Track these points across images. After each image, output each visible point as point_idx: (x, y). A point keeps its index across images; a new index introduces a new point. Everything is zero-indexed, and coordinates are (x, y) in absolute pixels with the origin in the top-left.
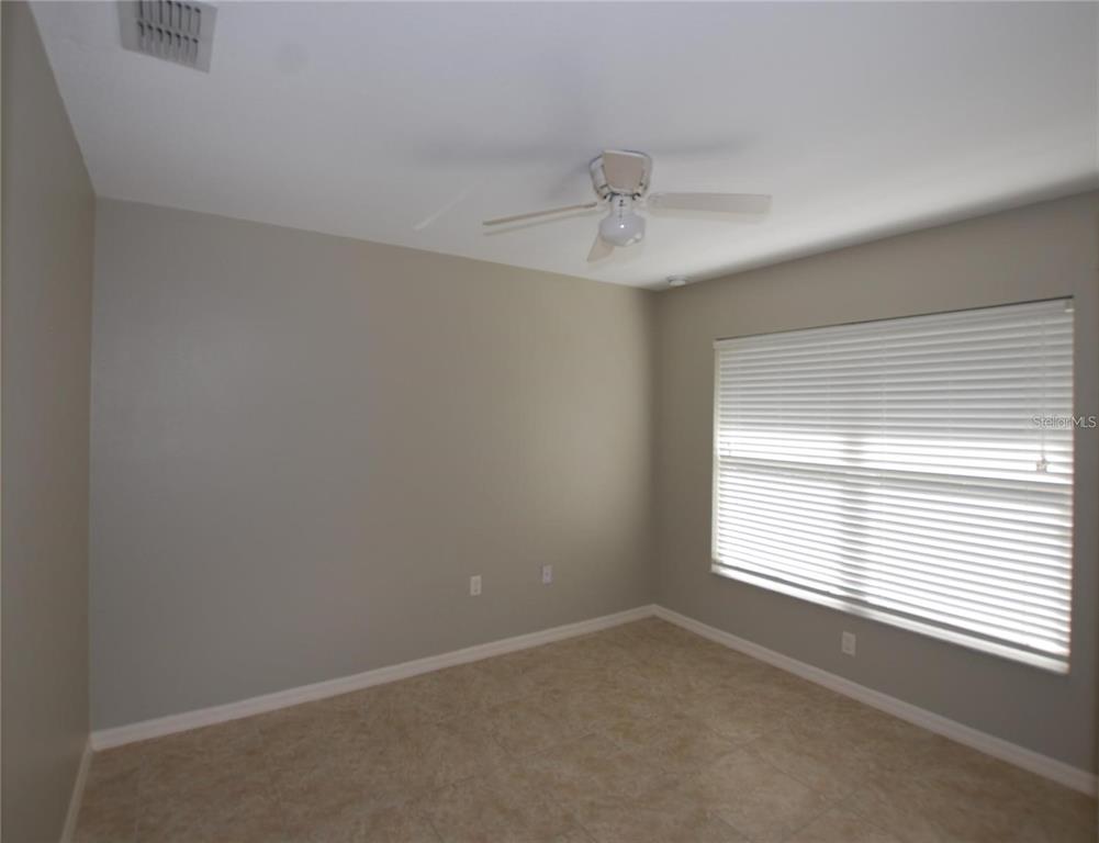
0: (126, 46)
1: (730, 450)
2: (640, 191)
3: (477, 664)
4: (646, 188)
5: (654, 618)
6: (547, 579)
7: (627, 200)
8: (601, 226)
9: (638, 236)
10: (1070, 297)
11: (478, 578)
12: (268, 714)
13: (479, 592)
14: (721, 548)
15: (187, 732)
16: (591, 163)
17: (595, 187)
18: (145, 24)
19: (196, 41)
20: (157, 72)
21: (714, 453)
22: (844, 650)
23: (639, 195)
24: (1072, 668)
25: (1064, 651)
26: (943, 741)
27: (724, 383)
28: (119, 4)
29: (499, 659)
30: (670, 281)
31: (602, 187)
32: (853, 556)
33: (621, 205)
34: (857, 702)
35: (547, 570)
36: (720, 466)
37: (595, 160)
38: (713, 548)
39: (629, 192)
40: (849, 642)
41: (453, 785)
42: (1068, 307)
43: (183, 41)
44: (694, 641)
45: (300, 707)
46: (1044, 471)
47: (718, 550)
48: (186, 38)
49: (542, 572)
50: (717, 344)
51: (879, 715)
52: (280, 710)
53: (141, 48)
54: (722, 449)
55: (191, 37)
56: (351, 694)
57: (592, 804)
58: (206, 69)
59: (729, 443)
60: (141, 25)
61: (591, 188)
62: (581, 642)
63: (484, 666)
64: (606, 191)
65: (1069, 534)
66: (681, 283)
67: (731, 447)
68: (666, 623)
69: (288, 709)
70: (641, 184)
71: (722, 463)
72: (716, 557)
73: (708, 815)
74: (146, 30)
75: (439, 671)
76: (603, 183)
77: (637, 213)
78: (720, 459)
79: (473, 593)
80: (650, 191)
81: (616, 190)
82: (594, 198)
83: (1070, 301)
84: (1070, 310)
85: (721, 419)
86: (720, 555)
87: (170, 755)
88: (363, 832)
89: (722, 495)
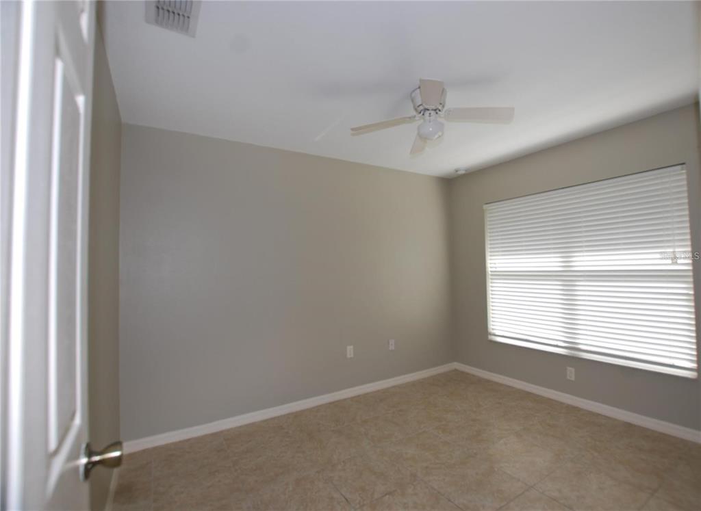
0: (148, 21)
1: (496, 268)
2: (440, 108)
3: (352, 399)
4: (443, 107)
5: (456, 370)
6: (392, 347)
7: (433, 113)
8: (419, 128)
9: (440, 134)
10: (683, 164)
11: (352, 347)
12: (228, 430)
13: (352, 356)
14: (493, 325)
15: (180, 442)
16: (411, 94)
17: (414, 107)
18: (160, 7)
19: (188, 17)
20: (166, 38)
21: (487, 270)
22: (568, 378)
23: (440, 111)
24: (699, 375)
25: (694, 365)
26: (629, 426)
27: (491, 229)
28: (146, 2)
29: (366, 395)
30: (457, 171)
31: (419, 106)
32: (570, 322)
33: (430, 116)
34: (577, 408)
35: (392, 342)
36: (490, 277)
37: (414, 91)
38: (489, 326)
39: (434, 107)
40: (571, 373)
41: (343, 462)
42: (682, 170)
43: (181, 17)
44: (480, 381)
45: (247, 426)
46: (676, 263)
47: (492, 327)
48: (183, 16)
49: (388, 343)
50: (485, 207)
51: (590, 413)
52: (235, 428)
53: (158, 22)
54: (491, 267)
55: (186, 15)
56: (278, 418)
57: (427, 467)
58: (194, 36)
59: (495, 264)
60: (158, 8)
61: (412, 109)
62: (413, 384)
63: (357, 399)
64: (421, 108)
65: (692, 298)
66: (463, 172)
67: (497, 265)
68: (463, 373)
69: (241, 427)
70: (441, 104)
71: (492, 275)
72: (491, 331)
73: (496, 470)
74: (161, 11)
75: (330, 403)
76: (420, 103)
77: (440, 120)
78: (490, 273)
79: (348, 356)
80: (446, 108)
81: (427, 107)
82: (414, 113)
83: (684, 166)
84: (684, 171)
85: (490, 254)
86: (493, 329)
87: (169, 454)
88: (291, 489)
89: (492, 294)
